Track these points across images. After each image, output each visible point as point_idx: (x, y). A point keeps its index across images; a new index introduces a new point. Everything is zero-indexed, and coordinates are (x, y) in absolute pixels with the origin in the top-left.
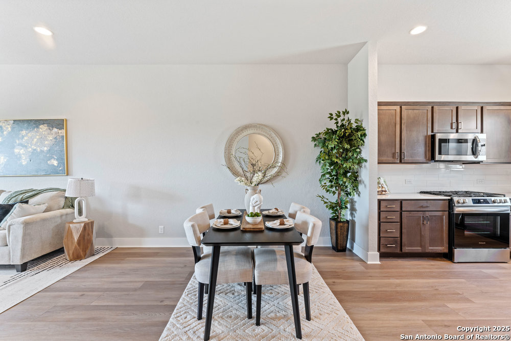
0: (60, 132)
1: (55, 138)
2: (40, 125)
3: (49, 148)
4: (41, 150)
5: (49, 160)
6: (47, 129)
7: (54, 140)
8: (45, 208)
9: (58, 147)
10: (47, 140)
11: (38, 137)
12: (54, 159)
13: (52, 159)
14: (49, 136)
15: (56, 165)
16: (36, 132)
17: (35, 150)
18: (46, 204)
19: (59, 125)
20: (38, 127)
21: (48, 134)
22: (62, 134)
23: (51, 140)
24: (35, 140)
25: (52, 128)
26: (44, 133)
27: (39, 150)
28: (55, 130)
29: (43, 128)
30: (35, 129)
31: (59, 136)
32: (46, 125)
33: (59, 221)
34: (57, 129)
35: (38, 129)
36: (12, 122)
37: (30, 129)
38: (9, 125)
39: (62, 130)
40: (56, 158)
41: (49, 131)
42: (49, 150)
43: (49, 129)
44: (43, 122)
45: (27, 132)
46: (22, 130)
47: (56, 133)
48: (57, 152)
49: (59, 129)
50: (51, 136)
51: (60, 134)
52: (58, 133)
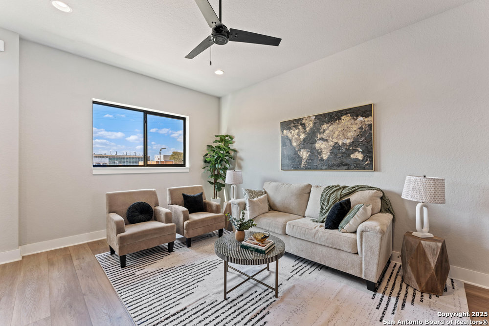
0: (366, 119)
1: (361, 128)
2: (342, 116)
3: (352, 140)
4: (343, 143)
5: (353, 153)
6: (350, 119)
7: (359, 130)
9: (363, 138)
10: (350, 132)
11: (339, 129)
12: (359, 151)
13: (355, 152)
14: (353, 126)
15: (360, 158)
16: (338, 124)
17: (336, 143)
19: (365, 112)
20: (339, 119)
21: (352, 124)
22: (369, 123)
23: (355, 131)
24: (337, 132)
25: (357, 116)
26: (346, 124)
27: (340, 143)
28: (361, 119)
29: (346, 119)
30: (337, 121)
31: (365, 125)
32: (349, 115)
34: (363, 117)
35: (340, 121)
36: (314, 117)
37: (332, 121)
38: (311, 121)
39: (370, 117)
40: (361, 150)
41: (353, 120)
42: (353, 142)
43: (353, 119)
44: (345, 112)
45: (328, 125)
46: (323, 125)
47: (361, 122)
48: (362, 144)
49: (366, 117)
50: (356, 126)
51: (367, 123)
52: (364, 121)
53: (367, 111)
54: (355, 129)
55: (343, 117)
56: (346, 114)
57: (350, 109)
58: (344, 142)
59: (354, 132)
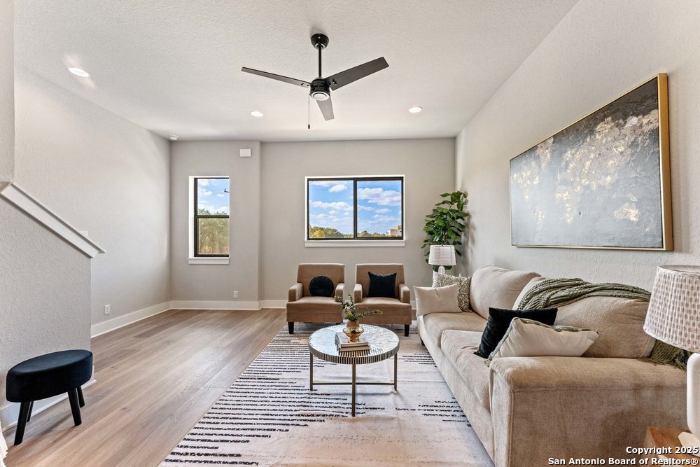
0: (645, 121)
1: (633, 144)
2: (596, 124)
3: (616, 177)
4: (599, 186)
5: (618, 207)
6: (611, 128)
7: (629, 151)
8: (590, 342)
10: (612, 157)
11: (592, 156)
12: (630, 202)
13: (624, 203)
14: (617, 143)
15: (633, 218)
16: (589, 145)
17: (588, 187)
18: (594, 333)
19: (641, 103)
20: (592, 132)
21: (615, 140)
22: (651, 127)
23: (622, 153)
24: (588, 163)
25: (625, 117)
26: (604, 140)
27: (594, 185)
28: (633, 121)
29: (604, 127)
30: (588, 139)
31: (643, 133)
32: (609, 119)
33: (629, 402)
34: (637, 115)
35: (593, 137)
36: (552, 140)
37: (579, 142)
38: (547, 148)
39: (654, 112)
40: (634, 199)
41: (617, 129)
42: (617, 181)
43: (618, 125)
44: (602, 115)
45: (573, 151)
46: (566, 152)
47: (634, 128)
48: (636, 183)
49: (644, 115)
50: (622, 142)
51: (646, 129)
52: (641, 126)
53: (646, 98)
54: (622, 149)
55: (598, 127)
56: (603, 120)
57: (611, 105)
58: (601, 182)
59: (620, 157)
